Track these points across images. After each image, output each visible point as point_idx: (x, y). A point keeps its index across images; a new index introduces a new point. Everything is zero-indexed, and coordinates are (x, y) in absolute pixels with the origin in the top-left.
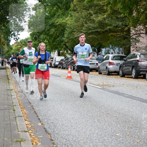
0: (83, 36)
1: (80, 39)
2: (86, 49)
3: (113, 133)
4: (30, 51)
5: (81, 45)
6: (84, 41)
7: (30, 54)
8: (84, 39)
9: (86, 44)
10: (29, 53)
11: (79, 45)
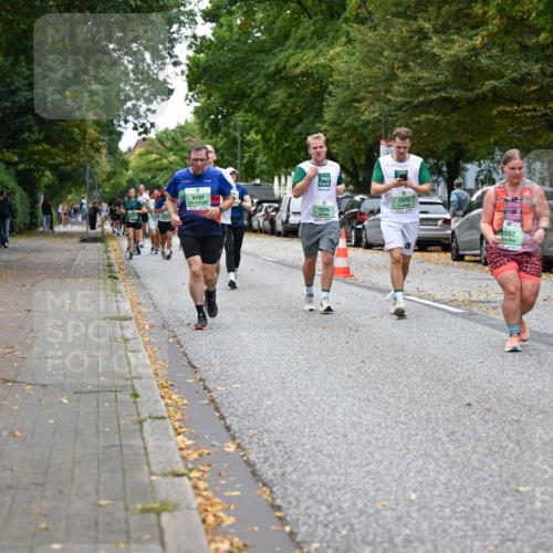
3: (508, 484)
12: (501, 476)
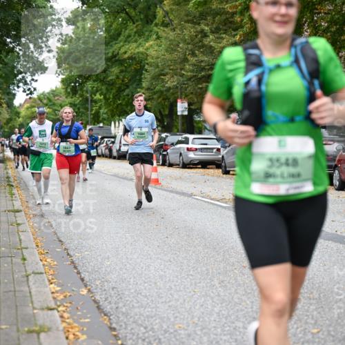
0: (142, 98)
1: (136, 103)
2: (147, 121)
4: (42, 128)
5: (137, 115)
6: (142, 107)
7: (42, 133)
8: (143, 103)
9: (146, 112)
10: (40, 131)
11: (134, 114)
12: (252, 308)
